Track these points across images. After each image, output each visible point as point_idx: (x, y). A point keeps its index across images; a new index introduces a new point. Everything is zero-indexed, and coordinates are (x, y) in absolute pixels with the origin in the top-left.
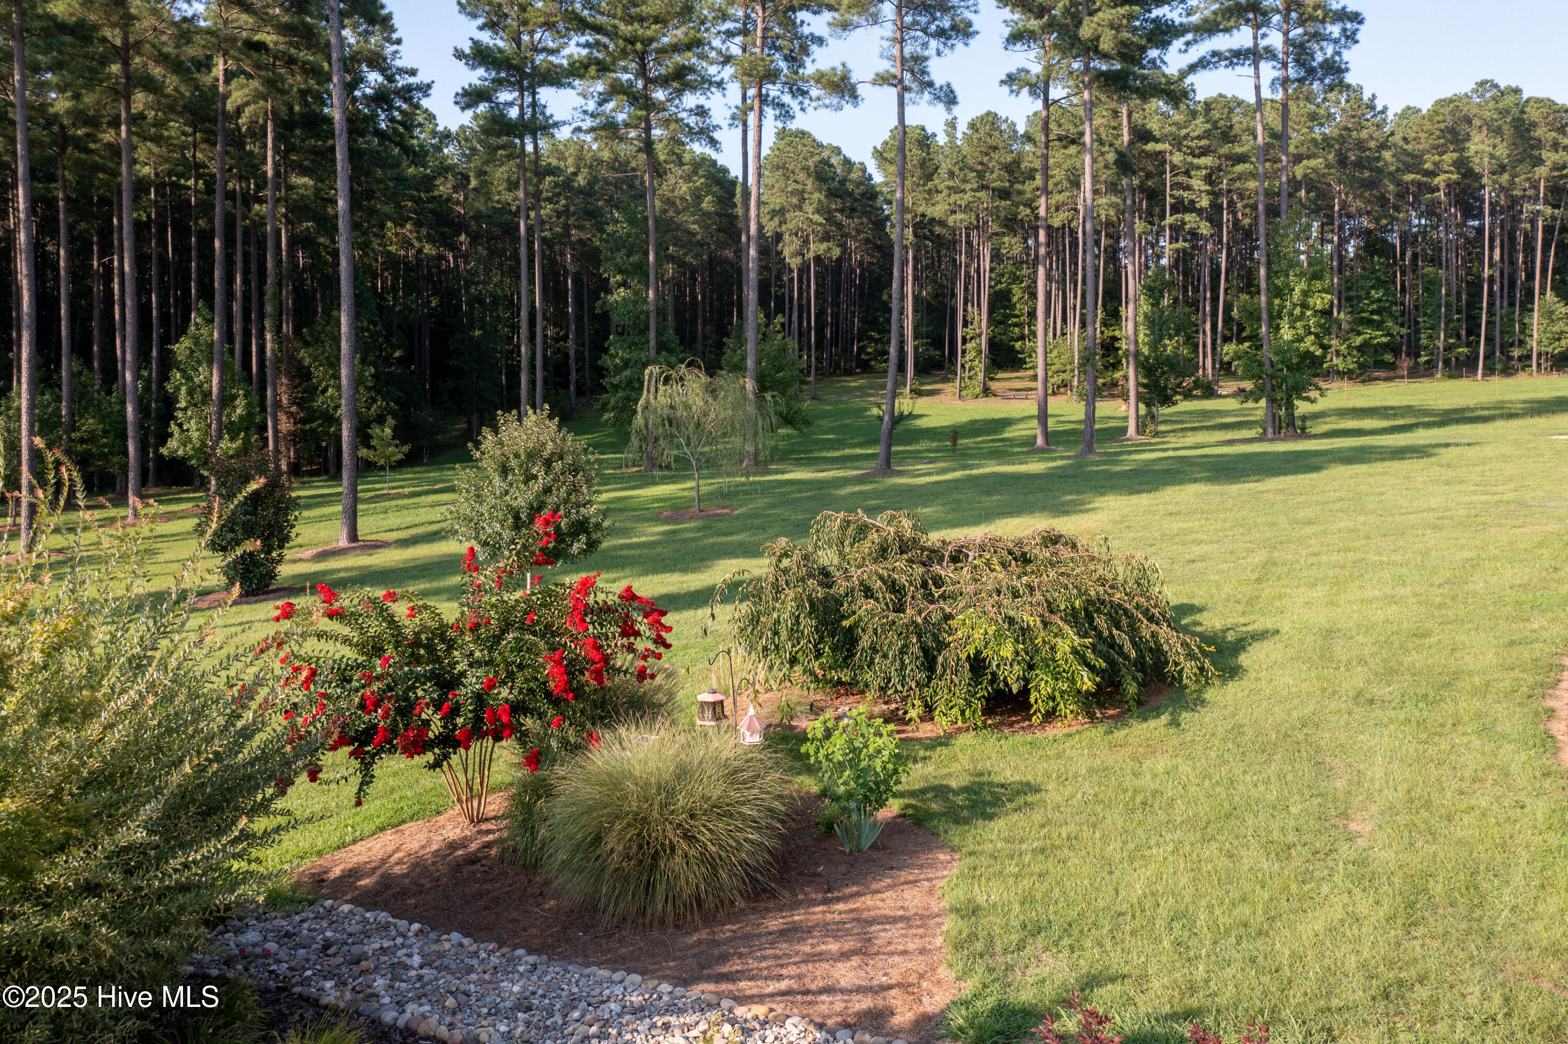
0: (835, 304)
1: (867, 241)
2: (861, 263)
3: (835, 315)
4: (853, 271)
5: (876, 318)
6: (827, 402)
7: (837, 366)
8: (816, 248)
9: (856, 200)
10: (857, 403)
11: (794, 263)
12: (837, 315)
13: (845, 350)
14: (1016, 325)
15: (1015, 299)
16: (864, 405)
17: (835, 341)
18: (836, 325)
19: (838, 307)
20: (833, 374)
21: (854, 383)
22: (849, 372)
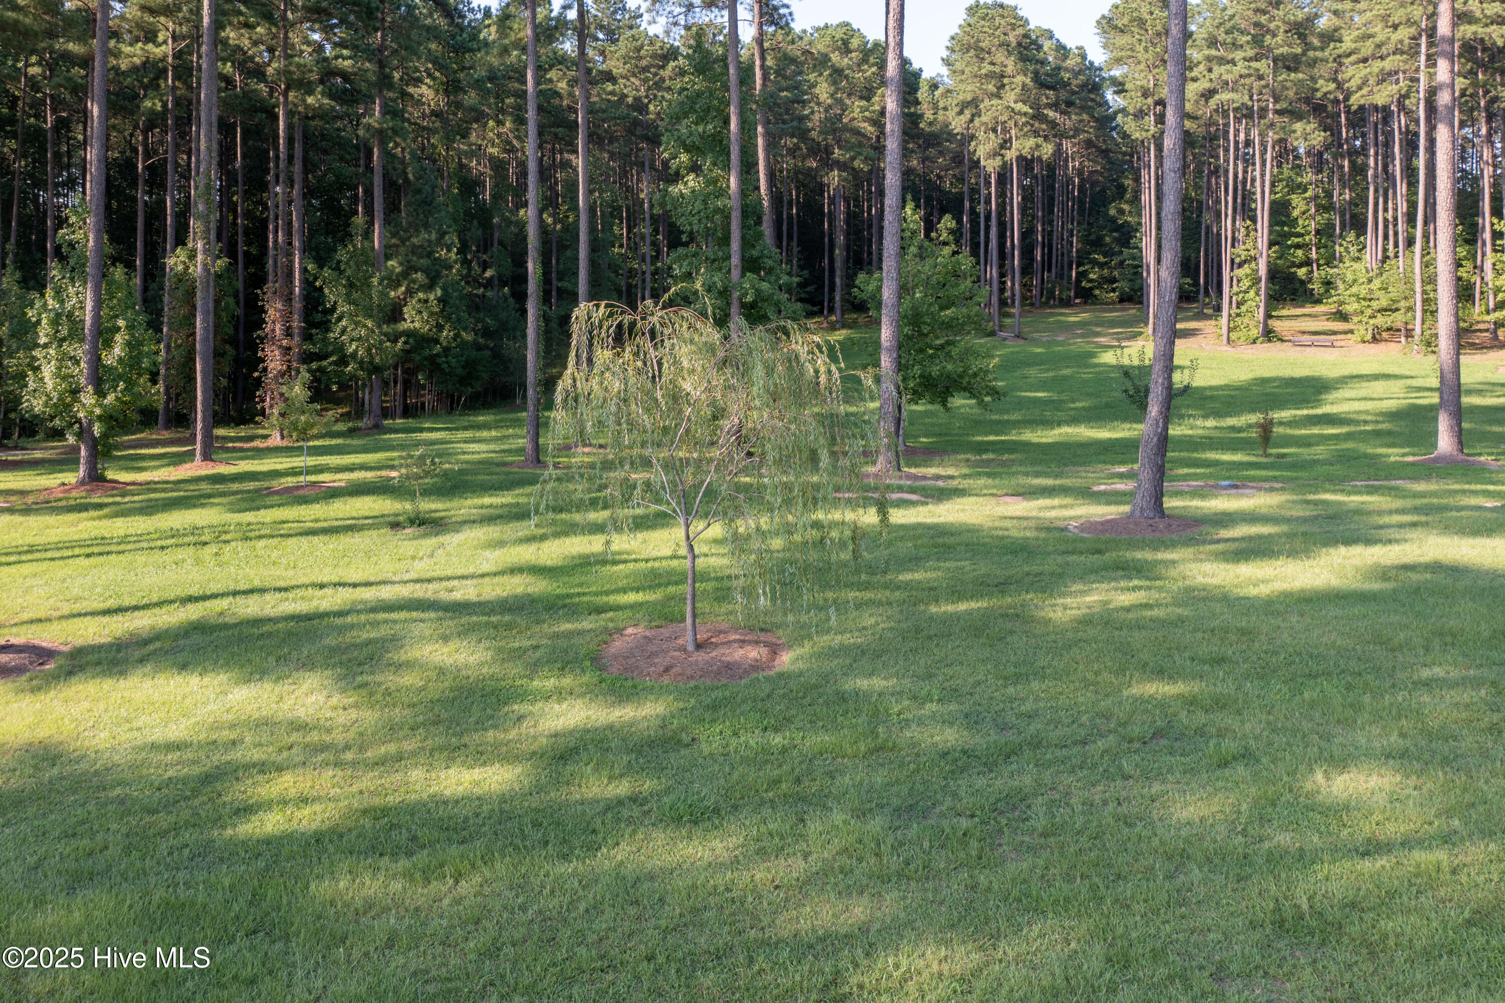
0: (1048, 221)
1: (1089, 143)
2: (1080, 172)
3: (1048, 235)
4: (1069, 181)
5: (1100, 239)
6: (1036, 342)
7: (1051, 295)
8: (1023, 145)
9: (1074, 93)
10: (1079, 344)
11: (991, 166)
12: (1050, 233)
13: (1060, 276)
14: (1298, 246)
15: (1295, 213)
16: (1089, 348)
17: (1047, 264)
18: (1048, 246)
19: (1051, 223)
20: (1046, 305)
21: (1074, 317)
22: (1066, 303)
